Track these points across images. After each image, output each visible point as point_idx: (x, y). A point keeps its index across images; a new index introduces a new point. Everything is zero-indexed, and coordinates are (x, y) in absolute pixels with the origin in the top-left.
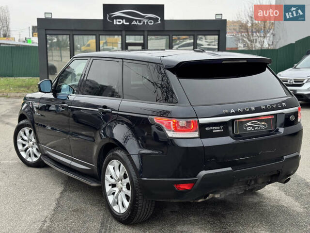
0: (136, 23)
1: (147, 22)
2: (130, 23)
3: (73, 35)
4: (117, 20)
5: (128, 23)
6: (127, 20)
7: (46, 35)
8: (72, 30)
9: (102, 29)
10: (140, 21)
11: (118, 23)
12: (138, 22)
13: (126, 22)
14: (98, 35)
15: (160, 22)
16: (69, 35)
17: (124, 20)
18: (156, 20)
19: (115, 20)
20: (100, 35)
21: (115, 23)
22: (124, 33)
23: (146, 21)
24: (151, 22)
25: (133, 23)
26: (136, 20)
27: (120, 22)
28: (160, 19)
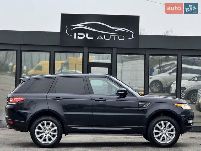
0: (102, 38)
1: (117, 38)
3: (22, 51)
4: (78, 34)
5: (92, 38)
6: (91, 34)
8: (21, 45)
9: (59, 45)
10: (107, 36)
11: (79, 37)
12: (105, 36)
13: (89, 37)
14: (52, 52)
15: (133, 38)
16: (16, 50)
17: (87, 34)
18: (128, 35)
19: (75, 34)
20: (55, 52)
21: (75, 38)
22: (86, 50)
23: (115, 36)
24: (122, 38)
25: (98, 38)
26: (102, 35)
27: (82, 36)
28: (133, 33)
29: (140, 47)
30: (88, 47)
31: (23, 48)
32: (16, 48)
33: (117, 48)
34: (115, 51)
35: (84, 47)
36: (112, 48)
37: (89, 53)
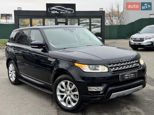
0: (62, 13)
1: (68, 12)
2: (59, 13)
3: (32, 18)
4: (53, 11)
5: (58, 13)
6: (58, 11)
7: (19, 18)
8: (31, 16)
9: (46, 15)
10: (64, 12)
11: (53, 13)
12: (63, 12)
13: (57, 12)
14: (44, 18)
15: (73, 12)
17: (56, 11)
18: (72, 11)
19: (52, 11)
21: (52, 13)
22: (56, 17)
23: (67, 12)
24: (69, 12)
25: (61, 13)
26: (62, 11)
27: (54, 12)
28: (73, 10)
29: (76, 15)
30: (57, 16)
31: (32, 17)
32: (30, 17)
33: (68, 16)
34: (67, 17)
35: (55, 16)
36: (66, 16)
37: (57, 18)
